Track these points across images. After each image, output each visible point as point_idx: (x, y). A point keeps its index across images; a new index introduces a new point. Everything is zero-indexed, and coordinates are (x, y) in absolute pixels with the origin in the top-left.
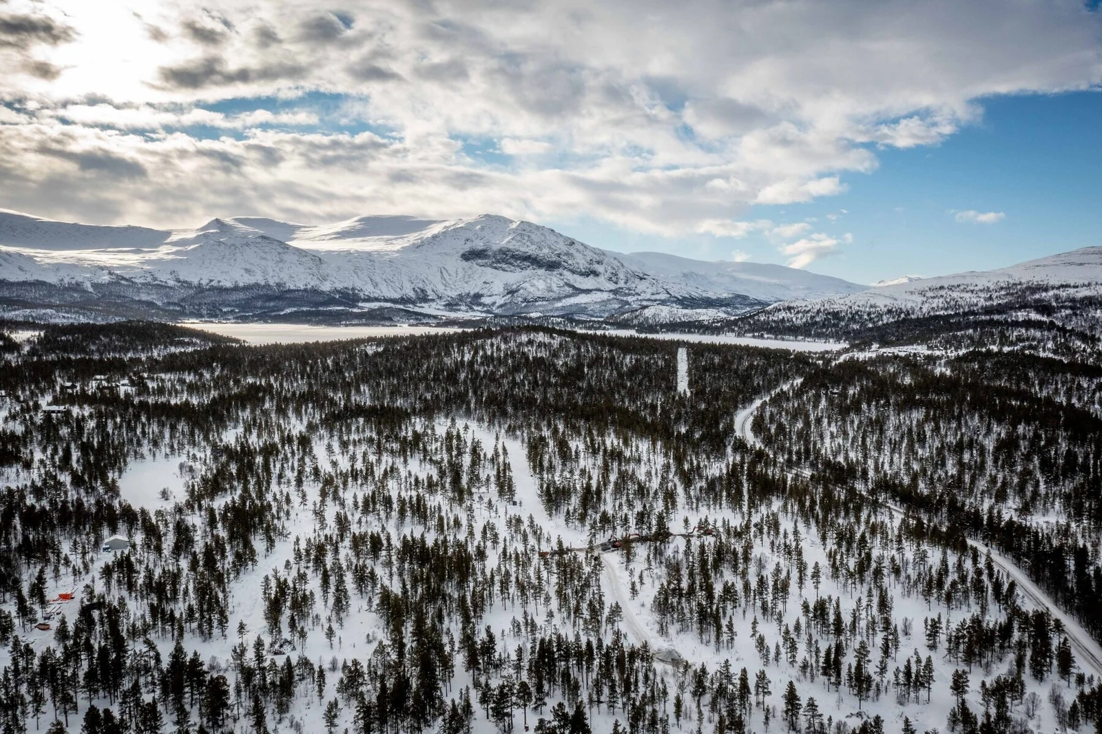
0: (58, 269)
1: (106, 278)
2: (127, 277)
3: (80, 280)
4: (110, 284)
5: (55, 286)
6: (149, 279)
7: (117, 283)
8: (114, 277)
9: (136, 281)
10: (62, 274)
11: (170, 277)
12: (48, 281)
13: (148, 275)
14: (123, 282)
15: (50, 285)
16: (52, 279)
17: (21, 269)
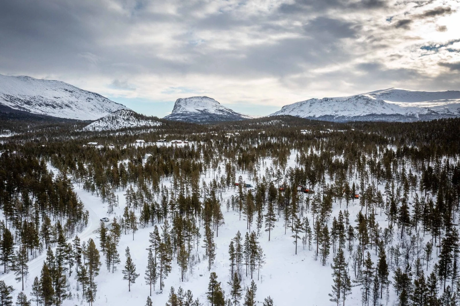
0: (407, 109)
1: (426, 112)
2: (436, 111)
3: (414, 113)
4: (427, 114)
5: (403, 116)
6: (446, 112)
7: (430, 114)
8: (430, 111)
9: (440, 113)
10: (408, 111)
11: (456, 111)
12: (401, 113)
13: (446, 110)
14: (433, 114)
15: (402, 115)
16: (403, 113)
17: (392, 109)
